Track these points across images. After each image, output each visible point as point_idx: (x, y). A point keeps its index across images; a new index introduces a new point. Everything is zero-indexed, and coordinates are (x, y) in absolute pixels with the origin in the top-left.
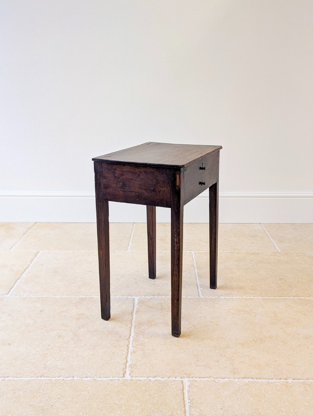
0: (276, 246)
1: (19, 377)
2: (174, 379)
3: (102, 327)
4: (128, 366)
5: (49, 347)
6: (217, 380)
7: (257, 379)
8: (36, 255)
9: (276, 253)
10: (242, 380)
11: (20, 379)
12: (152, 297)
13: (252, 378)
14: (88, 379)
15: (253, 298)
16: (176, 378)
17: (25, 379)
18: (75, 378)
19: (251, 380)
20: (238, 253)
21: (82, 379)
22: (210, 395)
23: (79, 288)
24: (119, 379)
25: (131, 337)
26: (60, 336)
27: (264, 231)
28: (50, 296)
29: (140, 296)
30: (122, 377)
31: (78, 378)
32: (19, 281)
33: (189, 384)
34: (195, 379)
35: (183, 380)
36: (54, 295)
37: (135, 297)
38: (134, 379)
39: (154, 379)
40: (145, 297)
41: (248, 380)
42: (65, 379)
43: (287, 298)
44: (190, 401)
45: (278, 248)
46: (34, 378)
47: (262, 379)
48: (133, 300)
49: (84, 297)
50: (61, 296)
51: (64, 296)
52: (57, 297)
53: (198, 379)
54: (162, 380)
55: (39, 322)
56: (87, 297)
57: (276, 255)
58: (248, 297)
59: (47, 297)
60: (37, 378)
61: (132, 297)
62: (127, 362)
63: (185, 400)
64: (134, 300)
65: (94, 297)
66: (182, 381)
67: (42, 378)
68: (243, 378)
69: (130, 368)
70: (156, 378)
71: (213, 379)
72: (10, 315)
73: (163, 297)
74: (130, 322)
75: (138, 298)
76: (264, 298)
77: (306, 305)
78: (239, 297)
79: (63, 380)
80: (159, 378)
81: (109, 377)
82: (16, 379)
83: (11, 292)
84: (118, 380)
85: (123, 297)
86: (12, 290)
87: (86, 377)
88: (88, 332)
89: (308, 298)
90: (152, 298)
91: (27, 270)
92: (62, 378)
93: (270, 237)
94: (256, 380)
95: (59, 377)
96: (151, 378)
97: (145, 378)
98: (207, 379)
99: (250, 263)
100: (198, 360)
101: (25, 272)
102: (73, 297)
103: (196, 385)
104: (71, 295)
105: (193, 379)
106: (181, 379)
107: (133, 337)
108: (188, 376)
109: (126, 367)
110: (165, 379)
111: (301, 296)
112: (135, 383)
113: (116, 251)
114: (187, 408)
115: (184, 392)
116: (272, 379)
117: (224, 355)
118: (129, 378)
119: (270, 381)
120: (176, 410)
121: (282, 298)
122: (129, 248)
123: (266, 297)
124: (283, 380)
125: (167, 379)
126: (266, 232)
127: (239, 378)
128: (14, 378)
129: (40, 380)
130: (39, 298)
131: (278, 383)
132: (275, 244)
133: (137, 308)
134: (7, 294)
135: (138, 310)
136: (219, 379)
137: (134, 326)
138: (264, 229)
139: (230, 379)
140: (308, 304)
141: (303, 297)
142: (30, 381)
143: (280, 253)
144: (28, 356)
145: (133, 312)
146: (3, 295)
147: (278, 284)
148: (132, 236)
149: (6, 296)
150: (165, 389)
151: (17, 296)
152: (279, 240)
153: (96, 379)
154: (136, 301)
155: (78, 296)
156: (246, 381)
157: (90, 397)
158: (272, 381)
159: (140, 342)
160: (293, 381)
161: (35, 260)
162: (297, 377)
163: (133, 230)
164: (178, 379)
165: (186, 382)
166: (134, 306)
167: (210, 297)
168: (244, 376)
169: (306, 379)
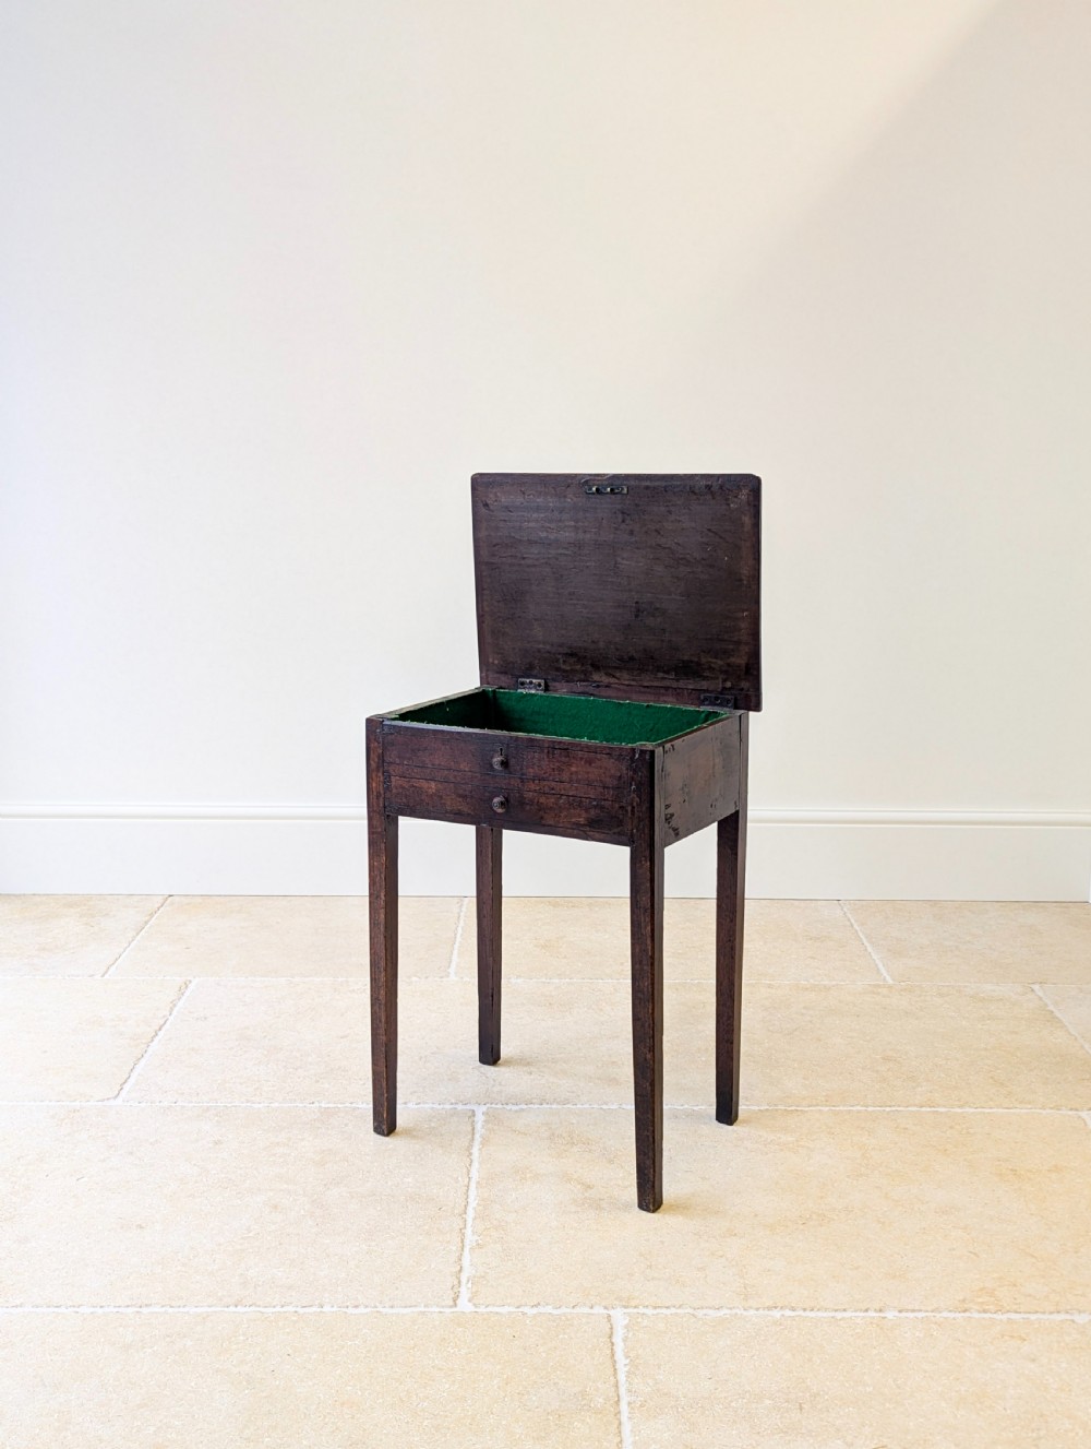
0: (881, 966)
1: (179, 1306)
2: (586, 1310)
3: (389, 1184)
4: (464, 1280)
5: (251, 1235)
6: (700, 1313)
7: (805, 1310)
8: (181, 991)
9: (879, 986)
10: (766, 1312)
11: (182, 1310)
12: (524, 1107)
13: (793, 1309)
14: (362, 1310)
16: (592, 1308)
18: (327, 1309)
19: (788, 1313)
20: (770, 986)
21: (344, 1310)
22: (682, 1348)
23: (317, 1082)
24: (442, 1310)
25: (471, 1213)
26: (276, 1207)
27: (848, 923)
28: (237, 1104)
29: (488, 1105)
30: (451, 1307)
31: (335, 1309)
32: (143, 1062)
33: (627, 1321)
34: (641, 1310)
35: (611, 1312)
36: (248, 1101)
37: (475, 1108)
38: (482, 1309)
39: (535, 1311)
40: (505, 1106)
41: (782, 1312)
42: (301, 1311)
43: (899, 1109)
44: (628, 1361)
45: (885, 974)
46: (218, 1309)
47: (818, 1310)
48: (470, 1114)
49: (331, 1105)
50: (266, 1105)
51: (276, 1105)
52: (256, 1106)
53: (650, 1311)
54: (555, 1312)
55: (215, 1172)
56: (339, 1106)
57: (879, 994)
58: (793, 1108)
59: (229, 1105)
60: (226, 1309)
61: (468, 1107)
62: (460, 1271)
63: (616, 1358)
64: (474, 1116)
65: (360, 1105)
66: (610, 1316)
67: (240, 1309)
68: (769, 1308)
69: (470, 1285)
70: (541, 1309)
71: (691, 1311)
72: (131, 1153)
73: (554, 1106)
74: (465, 1170)
75: (484, 1108)
76: (837, 1109)
77: (951, 1127)
79: (295, 1312)
80: (549, 1309)
81: (415, 1306)
82: (171, 1310)
83: (123, 1093)
84: (440, 1312)
85: (442, 1106)
86: (127, 1087)
87: (356, 1307)
88: (352, 1197)
89: (959, 1110)
90: (523, 1110)
91: (161, 1033)
93: (865, 941)
94: (801, 1313)
95: (282, 1306)
96: (526, 1310)
97: (512, 1309)
98: (673, 1310)
99: (803, 1014)
100: (650, 1267)
101: (157, 1039)
102: (301, 1105)
103: (644, 1325)
104: (295, 1101)
105: (635, 1310)
106: (606, 1311)
107: (474, 1208)
108: (624, 1304)
109: (459, 1282)
110: (564, 1310)
111: (939, 1106)
112: (485, 1319)
113: (414, 979)
114: (622, 1377)
115: (614, 1340)
116: (845, 1310)
117: (721, 1253)
118: (469, 1308)
119: (839, 1315)
120: (594, 1382)
121: (888, 1109)
122: (452, 970)
123: (844, 1106)
124: (872, 1314)
125: (568, 1310)
126: (855, 926)
127: (757, 1309)
128: (163, 1309)
129: (234, 1312)
130: (208, 1109)
131: (858, 1321)
132: (877, 961)
133: (481, 1136)
134: (116, 1097)
135: (485, 1142)
136: (705, 1311)
137: (478, 1183)
138: (850, 916)
139: (734, 1311)
140: (957, 1127)
141: (944, 1106)
142: (208, 1316)
143: (890, 987)
144: (194, 1257)
145: (470, 1146)
146: (103, 1100)
147: (877, 1071)
148: (458, 935)
149: (112, 1102)
150: (565, 1333)
151: (143, 1105)
152: (889, 950)
153: (381, 1310)
154: (480, 1118)
155: (317, 1104)
156: (777, 1314)
157: (369, 1351)
158: (846, 1315)
159: (495, 1222)
160: (897, 1314)
161: (180, 1004)
162: (910, 1307)
163: (462, 918)
164: (599, 1310)
165: (620, 1317)
166: (473, 1129)
167: (686, 1106)
168: (770, 1303)
169: (932, 1312)
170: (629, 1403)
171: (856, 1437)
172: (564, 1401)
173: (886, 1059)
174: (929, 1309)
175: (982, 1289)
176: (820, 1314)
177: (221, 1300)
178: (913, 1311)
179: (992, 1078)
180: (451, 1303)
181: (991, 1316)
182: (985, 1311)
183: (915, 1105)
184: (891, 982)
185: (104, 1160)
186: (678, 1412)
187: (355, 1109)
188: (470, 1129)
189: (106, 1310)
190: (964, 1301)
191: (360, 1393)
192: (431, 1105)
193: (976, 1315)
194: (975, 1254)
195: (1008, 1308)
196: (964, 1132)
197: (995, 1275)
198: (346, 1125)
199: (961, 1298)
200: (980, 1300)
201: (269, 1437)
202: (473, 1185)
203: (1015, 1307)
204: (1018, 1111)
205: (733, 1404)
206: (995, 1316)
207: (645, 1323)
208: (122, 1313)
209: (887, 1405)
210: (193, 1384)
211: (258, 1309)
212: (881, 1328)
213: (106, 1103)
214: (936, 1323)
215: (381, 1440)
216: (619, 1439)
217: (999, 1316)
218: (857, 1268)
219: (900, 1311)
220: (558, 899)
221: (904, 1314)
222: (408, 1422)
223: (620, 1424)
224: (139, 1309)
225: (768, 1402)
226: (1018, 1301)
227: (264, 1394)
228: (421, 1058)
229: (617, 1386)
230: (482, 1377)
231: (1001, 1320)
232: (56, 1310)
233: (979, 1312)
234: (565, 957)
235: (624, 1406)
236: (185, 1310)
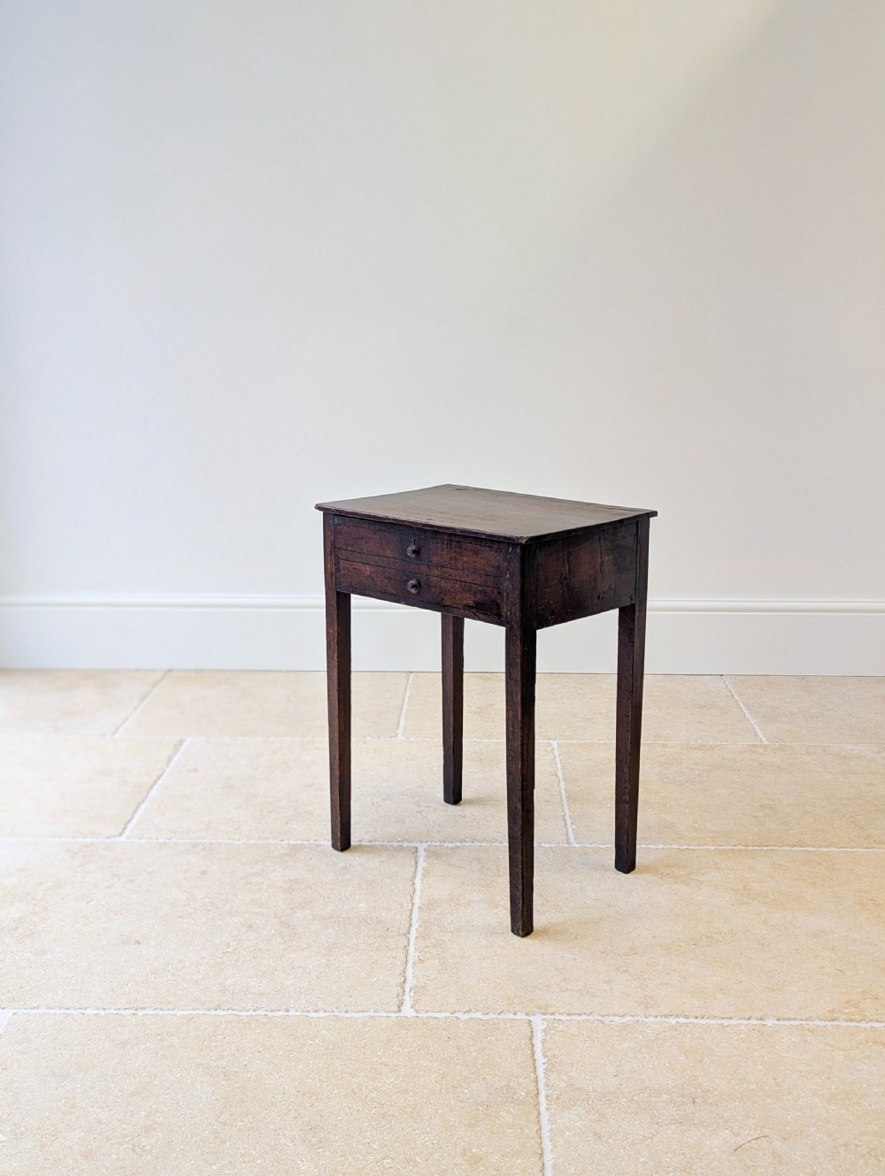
0: (757, 729)
1: (169, 1010)
2: (510, 1016)
3: (346, 908)
4: (407, 990)
5: (229, 950)
6: (607, 1020)
7: (696, 1018)
8: (177, 748)
9: (756, 746)
10: (664, 1019)
11: (170, 1012)
12: (459, 844)
13: (687, 1017)
14: (321, 1014)
15: (696, 848)
16: (515, 1014)
17: (181, 1012)
18: (292, 1013)
19: (682, 1020)
20: (664, 746)
21: (307, 1014)
22: (592, 1049)
23: (287, 823)
24: (388, 1015)
25: (413, 933)
26: (251, 927)
27: (729, 694)
28: (220, 841)
29: (429, 843)
30: (396, 1012)
31: (298, 1013)
32: (143, 807)
33: (545, 1026)
34: (557, 1017)
35: (532, 1018)
36: (229, 839)
37: (418, 845)
38: (422, 1015)
39: (467, 1016)
40: (443, 844)
41: (677, 1020)
42: (270, 1014)
43: (775, 848)
44: (546, 1060)
45: (761, 736)
46: (201, 1012)
47: (708, 1018)
48: (414, 850)
49: (298, 842)
50: (244, 841)
51: (253, 842)
52: (236, 842)
53: (564, 1018)
54: (484, 1017)
55: (200, 897)
56: (305, 843)
57: (756, 752)
58: (685, 847)
59: (214, 842)
60: (207, 1012)
61: (412, 844)
62: (405, 982)
63: (536, 1057)
64: (417, 852)
65: (322, 843)
66: (530, 1021)
67: (219, 1012)
68: (666, 1016)
69: (412, 994)
70: (473, 1015)
71: (599, 1018)
72: (132, 881)
73: (484, 844)
74: (409, 897)
75: (425, 845)
76: (722, 848)
77: (819, 864)
78: (662, 846)
79: (266, 1015)
80: (479, 1015)
81: (366, 1011)
82: (161, 1013)
83: (127, 832)
84: (387, 1017)
85: (390, 844)
86: (130, 826)
87: (316, 1011)
88: (315, 919)
89: (826, 850)
90: (457, 847)
91: (160, 782)
92: (261, 1012)
93: (744, 708)
94: (694, 1020)
95: (255, 1011)
96: (459, 1015)
97: (448, 1015)
98: (584, 1017)
99: (693, 769)
100: (564, 979)
101: (155, 788)
102: (273, 842)
103: (560, 1028)
104: (268, 839)
105: (552, 1017)
106: (527, 1017)
107: (416, 929)
108: (542, 1011)
109: (404, 991)
110: (491, 1016)
111: (809, 846)
112: (424, 1023)
113: (369, 738)
114: (541, 1074)
115: (534, 1042)
116: (731, 1018)
117: (624, 969)
118: (412, 1013)
119: (726, 1023)
120: (517, 1077)
121: (765, 848)
122: (400, 731)
123: (728, 846)
124: (754, 1022)
125: (495, 1016)
126: (736, 696)
127: (656, 1017)
128: (156, 1011)
129: (215, 1015)
130: (195, 845)
131: (742, 1027)
132: (755, 726)
133: (423, 869)
134: (121, 834)
135: (426, 872)
136: (611, 1018)
137: (420, 908)
138: (731, 688)
139: (636, 1018)
140: (825, 864)
141: (813, 846)
142: (193, 1018)
143: (765, 746)
144: (183, 968)
145: (414, 877)
146: (110, 837)
147: (756, 817)
148: (405, 703)
149: (117, 839)
150: (492, 1036)
151: (143, 841)
152: (764, 717)
153: (338, 1014)
154: (422, 853)
155: (286, 841)
156: (673, 1021)
157: (326, 1049)
158: (733, 1022)
159: (434, 941)
160: (777, 1022)
161: (176, 759)
162: (787, 1016)
163: (408, 688)
164: (521, 1016)
165: (539, 1023)
166: (416, 863)
167: (595, 845)
168: (667, 1012)
169: (806, 1020)
170: (547, 1096)
171: (742, 1127)
172: (491, 1093)
173: (763, 807)
174: (804, 1017)
175: (848, 1002)
176: (710, 1021)
177: (204, 1005)
178: (789, 1019)
179: (853, 822)
180: (396, 1009)
181: (857, 1024)
182: (851, 1020)
183: (788, 845)
184: (766, 742)
185: (109, 887)
186: (589, 1104)
187: (318, 846)
188: (413, 863)
189: (107, 1012)
190: (833, 1011)
191: (318, 1085)
192: (381, 843)
193: (844, 1024)
194: (841, 971)
195: (871, 1018)
196: (830, 868)
197: (859, 990)
198: (311, 859)
199: (831, 1009)
200: (847, 1011)
201: (242, 1121)
202: (416, 910)
203: (877, 1017)
204: (875, 850)
205: (636, 1098)
206: (860, 1024)
207: (561, 1027)
208: (121, 1015)
209: (768, 1100)
210: (178, 1075)
211: (234, 1012)
212: (763, 1034)
213: (112, 839)
214: (809, 1030)
215: (336, 1125)
216: (538, 1127)
217: (863, 1025)
218: (740, 982)
219: (778, 1020)
220: (488, 675)
221: (781, 1022)
222: (358, 1111)
223: (539, 1114)
224: (135, 1012)
225: (665, 1096)
226: (880, 1012)
227: (239, 1085)
228: (373, 804)
229: (537, 1082)
230: (422, 1073)
231: (865, 1028)
232: (66, 1011)
233: (846, 1021)
234: (493, 721)
235: (542, 1099)
236: (173, 1013)
